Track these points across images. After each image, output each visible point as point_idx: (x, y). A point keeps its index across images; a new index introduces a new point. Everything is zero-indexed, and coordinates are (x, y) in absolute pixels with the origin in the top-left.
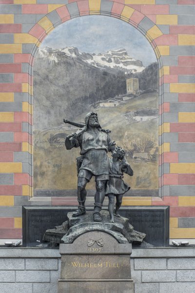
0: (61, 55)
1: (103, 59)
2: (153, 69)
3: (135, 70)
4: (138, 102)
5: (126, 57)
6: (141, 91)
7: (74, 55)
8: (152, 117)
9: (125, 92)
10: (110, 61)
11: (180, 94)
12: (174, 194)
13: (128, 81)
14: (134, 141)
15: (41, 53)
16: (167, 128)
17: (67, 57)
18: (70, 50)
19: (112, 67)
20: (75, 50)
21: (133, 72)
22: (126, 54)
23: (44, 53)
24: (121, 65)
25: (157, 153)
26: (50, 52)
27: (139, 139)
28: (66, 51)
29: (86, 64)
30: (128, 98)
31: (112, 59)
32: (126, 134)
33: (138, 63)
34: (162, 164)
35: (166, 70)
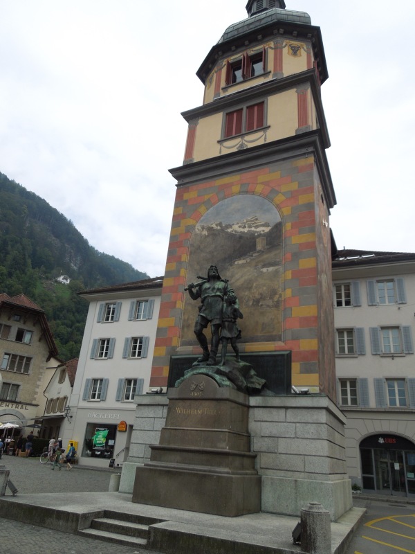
0: (210, 229)
1: (240, 227)
2: (278, 227)
3: (263, 231)
4: (265, 256)
5: (257, 222)
6: (268, 247)
7: (219, 228)
8: (277, 267)
9: (255, 249)
10: (244, 227)
11: (300, 244)
12: (296, 338)
13: (257, 240)
14: (260, 290)
15: (197, 230)
16: (289, 275)
17: (214, 230)
18: (217, 225)
19: (246, 231)
20: (220, 224)
21: (262, 233)
22: (257, 219)
23: (199, 230)
24: (253, 229)
25: (280, 299)
26: (203, 228)
27: (265, 288)
28: (214, 226)
29: (228, 232)
30: (257, 254)
31: (247, 225)
32: (254, 285)
33: (266, 225)
34: (285, 309)
35: (288, 226)
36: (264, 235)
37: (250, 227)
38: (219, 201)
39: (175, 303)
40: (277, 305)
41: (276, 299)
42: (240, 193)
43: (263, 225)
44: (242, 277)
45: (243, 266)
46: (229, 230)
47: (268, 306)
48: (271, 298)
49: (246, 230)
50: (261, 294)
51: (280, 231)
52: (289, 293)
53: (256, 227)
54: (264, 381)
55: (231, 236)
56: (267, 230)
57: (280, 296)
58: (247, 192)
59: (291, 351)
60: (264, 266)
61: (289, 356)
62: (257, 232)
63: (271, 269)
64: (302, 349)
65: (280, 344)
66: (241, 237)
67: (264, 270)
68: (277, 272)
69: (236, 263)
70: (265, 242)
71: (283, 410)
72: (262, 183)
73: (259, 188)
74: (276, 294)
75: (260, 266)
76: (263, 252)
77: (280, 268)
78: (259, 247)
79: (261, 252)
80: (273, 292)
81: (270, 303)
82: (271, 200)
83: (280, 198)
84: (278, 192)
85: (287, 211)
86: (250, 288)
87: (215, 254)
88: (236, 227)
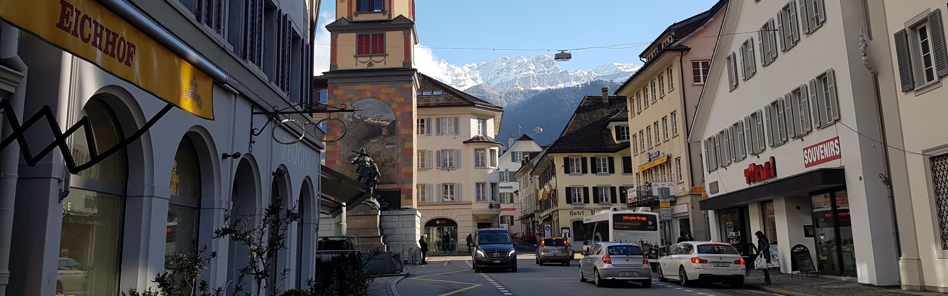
0: (354, 118)
1: (372, 119)
2: (394, 122)
3: (386, 124)
4: (387, 139)
5: (382, 118)
6: (389, 133)
7: (359, 118)
8: (393, 146)
11: (405, 134)
12: (403, 183)
13: (382, 129)
14: (385, 158)
16: (400, 151)
17: (356, 119)
18: (358, 116)
20: (360, 116)
22: (382, 116)
23: (346, 117)
24: (380, 122)
25: (395, 163)
26: (349, 117)
27: (387, 157)
28: (356, 116)
29: (365, 122)
30: (382, 137)
31: (376, 119)
32: (382, 154)
33: (387, 120)
34: (398, 168)
35: (399, 123)
36: (386, 126)
37: (378, 120)
38: (358, 100)
39: (335, 161)
40: (394, 166)
41: (393, 162)
42: (371, 97)
43: (385, 121)
44: (375, 149)
45: (375, 143)
46: (366, 120)
47: (389, 166)
48: (391, 162)
49: (376, 122)
50: (385, 160)
51: (395, 125)
52: (400, 159)
53: (382, 121)
54: (388, 204)
55: (367, 124)
56: (388, 123)
57: (395, 161)
58: (375, 98)
59: (400, 189)
60: (387, 144)
61: (400, 191)
62: (382, 124)
63: (390, 146)
64: (406, 188)
65: (396, 185)
66: (373, 126)
67: (387, 146)
68: (393, 148)
69: (371, 141)
70: (387, 131)
71: (398, 216)
72: (385, 94)
73: (383, 97)
74: (393, 160)
75: (384, 144)
76: (386, 136)
77: (395, 146)
78: (383, 133)
79: (385, 136)
80: (392, 159)
81: (390, 164)
82: (390, 106)
83: (394, 106)
84: (394, 102)
85: (398, 114)
86: (380, 156)
87: (358, 134)
88: (370, 119)
